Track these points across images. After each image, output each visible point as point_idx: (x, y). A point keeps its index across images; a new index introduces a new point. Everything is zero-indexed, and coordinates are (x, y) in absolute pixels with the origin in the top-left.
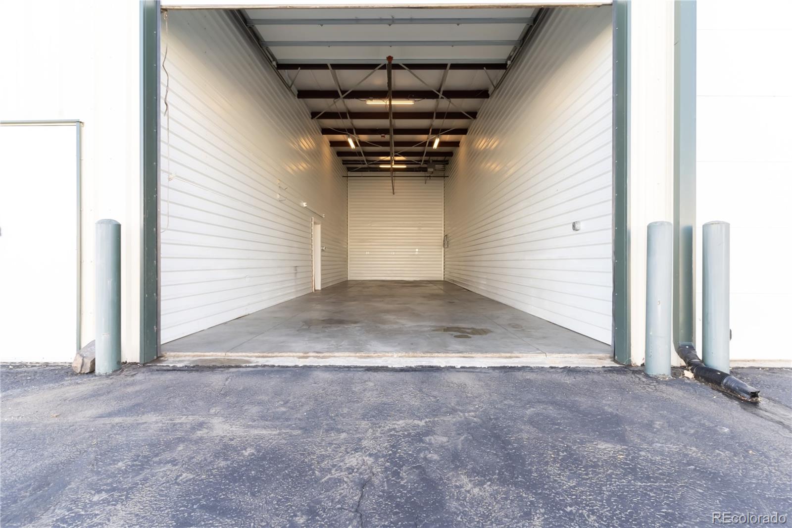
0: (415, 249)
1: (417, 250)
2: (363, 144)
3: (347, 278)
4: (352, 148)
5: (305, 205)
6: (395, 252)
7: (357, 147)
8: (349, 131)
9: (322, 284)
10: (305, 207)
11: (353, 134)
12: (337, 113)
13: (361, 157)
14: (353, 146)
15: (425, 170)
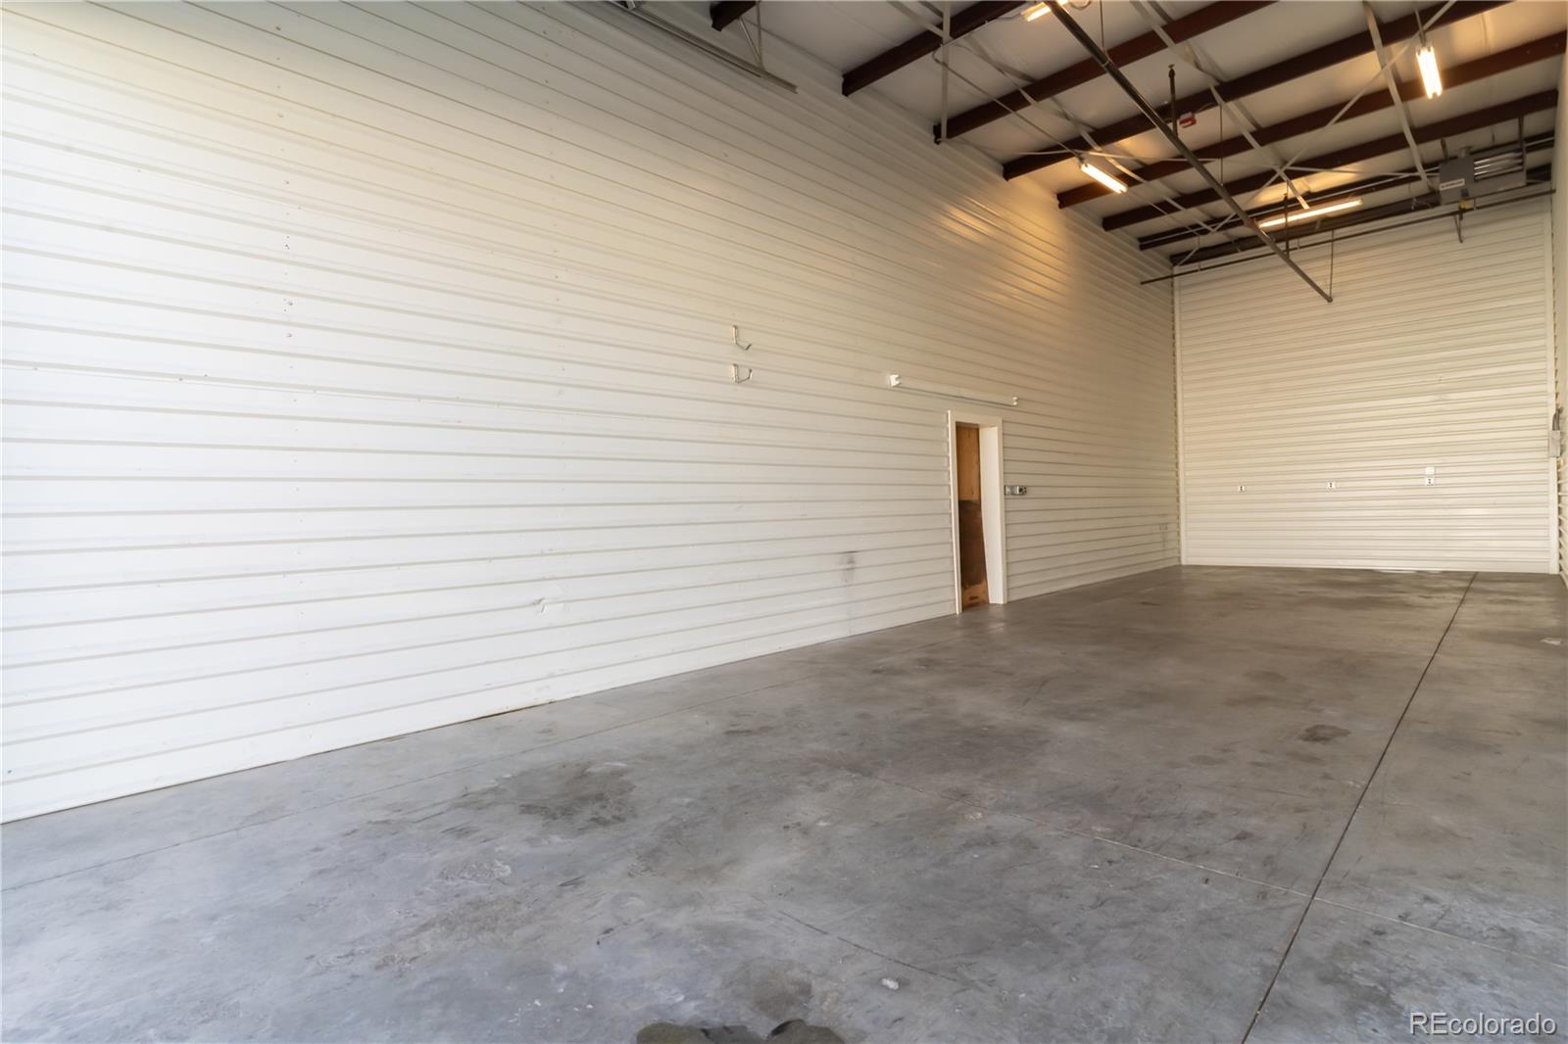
0: (1424, 467)
1: (1430, 471)
2: (1147, 171)
3: (1179, 558)
4: (1119, 192)
5: (893, 380)
6: (1337, 480)
7: (1135, 188)
8: (1075, 146)
9: (1008, 590)
10: (897, 386)
11: (1088, 147)
12: (993, 103)
13: (1175, 215)
14: (1117, 187)
15: (1431, 199)
